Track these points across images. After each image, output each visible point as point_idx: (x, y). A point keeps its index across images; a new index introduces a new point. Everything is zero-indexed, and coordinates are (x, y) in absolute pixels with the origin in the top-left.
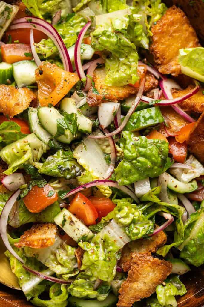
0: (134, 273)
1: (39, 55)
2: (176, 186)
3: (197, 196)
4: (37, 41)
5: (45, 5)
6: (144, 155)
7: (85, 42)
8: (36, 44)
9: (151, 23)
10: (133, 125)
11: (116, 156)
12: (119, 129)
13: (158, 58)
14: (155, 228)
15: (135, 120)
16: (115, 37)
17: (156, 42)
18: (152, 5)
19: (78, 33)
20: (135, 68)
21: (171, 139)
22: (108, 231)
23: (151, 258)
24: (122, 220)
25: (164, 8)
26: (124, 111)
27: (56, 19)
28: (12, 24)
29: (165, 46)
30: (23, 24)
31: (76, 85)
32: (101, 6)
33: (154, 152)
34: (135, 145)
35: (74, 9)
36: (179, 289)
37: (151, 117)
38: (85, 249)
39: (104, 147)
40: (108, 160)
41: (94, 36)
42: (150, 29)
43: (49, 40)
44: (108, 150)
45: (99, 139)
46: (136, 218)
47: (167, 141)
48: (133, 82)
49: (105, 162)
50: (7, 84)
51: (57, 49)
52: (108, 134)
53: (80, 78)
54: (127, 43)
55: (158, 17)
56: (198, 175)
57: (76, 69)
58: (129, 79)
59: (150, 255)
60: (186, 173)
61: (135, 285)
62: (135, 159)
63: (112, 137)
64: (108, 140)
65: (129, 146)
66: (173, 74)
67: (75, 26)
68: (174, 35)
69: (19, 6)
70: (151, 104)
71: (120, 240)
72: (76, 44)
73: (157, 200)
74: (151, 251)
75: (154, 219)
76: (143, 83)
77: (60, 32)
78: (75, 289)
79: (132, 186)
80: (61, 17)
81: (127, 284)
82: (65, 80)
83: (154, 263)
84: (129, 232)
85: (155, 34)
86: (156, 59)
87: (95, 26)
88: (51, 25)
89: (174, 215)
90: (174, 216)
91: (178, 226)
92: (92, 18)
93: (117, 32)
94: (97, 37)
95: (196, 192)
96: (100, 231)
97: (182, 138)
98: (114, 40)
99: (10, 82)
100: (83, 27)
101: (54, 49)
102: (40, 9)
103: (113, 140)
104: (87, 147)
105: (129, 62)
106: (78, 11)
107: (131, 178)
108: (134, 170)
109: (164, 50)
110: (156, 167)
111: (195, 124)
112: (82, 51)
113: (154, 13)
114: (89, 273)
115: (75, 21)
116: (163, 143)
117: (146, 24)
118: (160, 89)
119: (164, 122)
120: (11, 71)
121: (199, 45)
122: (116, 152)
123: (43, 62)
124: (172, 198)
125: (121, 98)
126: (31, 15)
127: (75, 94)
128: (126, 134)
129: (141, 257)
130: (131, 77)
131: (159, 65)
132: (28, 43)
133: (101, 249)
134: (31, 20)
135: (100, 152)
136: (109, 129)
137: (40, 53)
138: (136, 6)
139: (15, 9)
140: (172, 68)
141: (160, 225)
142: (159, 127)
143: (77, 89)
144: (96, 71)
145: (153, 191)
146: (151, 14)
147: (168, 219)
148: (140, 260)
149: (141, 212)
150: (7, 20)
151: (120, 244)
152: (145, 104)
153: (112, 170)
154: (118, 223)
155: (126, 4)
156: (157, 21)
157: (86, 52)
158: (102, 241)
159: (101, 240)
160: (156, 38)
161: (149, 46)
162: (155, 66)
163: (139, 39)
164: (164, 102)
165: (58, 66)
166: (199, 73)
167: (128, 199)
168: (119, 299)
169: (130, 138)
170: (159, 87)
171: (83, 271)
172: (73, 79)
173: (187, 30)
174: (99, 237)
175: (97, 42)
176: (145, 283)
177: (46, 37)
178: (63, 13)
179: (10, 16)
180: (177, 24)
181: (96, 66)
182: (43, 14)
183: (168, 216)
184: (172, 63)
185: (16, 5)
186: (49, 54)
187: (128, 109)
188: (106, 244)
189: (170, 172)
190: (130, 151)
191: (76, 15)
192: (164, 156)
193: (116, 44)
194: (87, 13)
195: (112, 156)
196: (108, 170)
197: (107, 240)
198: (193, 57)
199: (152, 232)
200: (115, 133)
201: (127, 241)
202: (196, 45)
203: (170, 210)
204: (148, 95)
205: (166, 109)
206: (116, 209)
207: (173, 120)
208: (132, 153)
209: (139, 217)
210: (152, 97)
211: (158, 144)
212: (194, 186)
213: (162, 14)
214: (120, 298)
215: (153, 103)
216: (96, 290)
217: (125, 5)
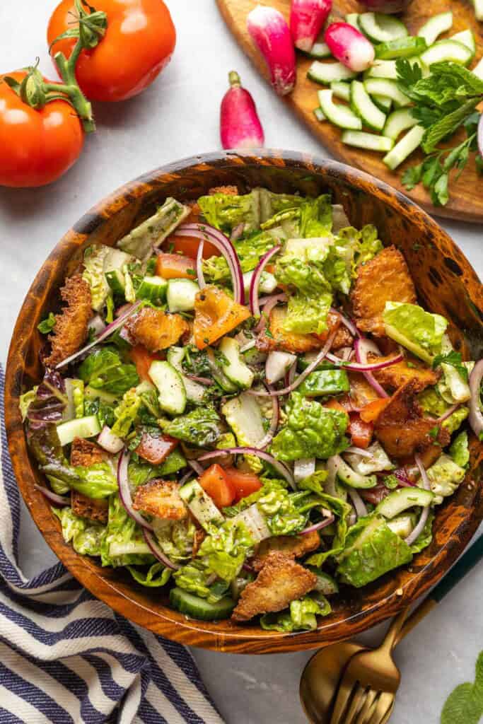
0: (266, 575)
1: (206, 275)
2: (348, 477)
3: (373, 497)
4: (206, 256)
5: (226, 212)
6: (313, 427)
7: (268, 269)
8: (203, 261)
9: (358, 262)
10: (309, 388)
11: (278, 424)
12: (289, 388)
13: (359, 308)
14: (307, 525)
15: (312, 382)
16: (307, 270)
17: (360, 288)
18: (364, 239)
19: (260, 257)
20: (324, 314)
21: (354, 416)
22: (245, 518)
23: (293, 563)
24: (266, 507)
25: (379, 246)
26: (300, 368)
27: (236, 234)
28: (177, 229)
29: (371, 295)
30: (192, 231)
31: (245, 322)
32: (298, 227)
33: (326, 426)
34: (305, 412)
35: (262, 225)
36: (321, 608)
37: (333, 382)
38: (210, 532)
39: (265, 409)
40: (266, 427)
41: (281, 264)
42: (355, 270)
43: (222, 258)
44: (270, 414)
45: (261, 397)
46: (284, 507)
47: (347, 415)
48: (318, 332)
49: (261, 428)
50: (157, 305)
51: (230, 271)
52: (273, 393)
53: (253, 314)
54: (320, 280)
55: (369, 256)
56: (380, 468)
57: (249, 301)
58: (314, 326)
59: (292, 559)
60: (364, 462)
61: (263, 592)
62: (302, 429)
63: (277, 397)
64: (271, 401)
65: (296, 412)
66: (374, 334)
67: (259, 247)
68: (386, 283)
69: (192, 207)
70: (337, 364)
71: (258, 532)
72: (256, 269)
73: (319, 489)
74: (294, 554)
75: (308, 514)
76: (332, 337)
77: (238, 252)
78: (182, 577)
79: (291, 465)
80: (243, 232)
81: (254, 587)
82: (232, 313)
83: (294, 570)
84: (272, 524)
85: (361, 277)
86: (356, 310)
87: (284, 251)
88: (228, 239)
89: (336, 513)
90: (335, 515)
91: (340, 529)
92: (283, 241)
93: (311, 264)
94: (283, 266)
95: (373, 490)
96: (234, 516)
97: (368, 416)
98: (304, 272)
99: (160, 303)
100: (269, 251)
101: (226, 270)
102: (218, 217)
103: (278, 401)
104: (243, 403)
105: (318, 304)
106: (266, 229)
107: (292, 453)
108: (297, 444)
109: (369, 300)
110: (326, 446)
111: (389, 400)
112: (262, 280)
113: (365, 250)
114: (206, 563)
115: (260, 241)
116: (342, 416)
117: (352, 262)
118: (353, 349)
119: (349, 391)
120: (165, 289)
121: (416, 302)
122: (280, 418)
123: (208, 285)
124: (340, 491)
125: (300, 350)
126: (206, 223)
127: (241, 334)
128: (296, 396)
129: (280, 558)
130: (318, 323)
131: (358, 317)
132: (194, 258)
133: (230, 539)
134: (204, 228)
135: (258, 415)
136: (276, 386)
137: (207, 272)
138: (343, 237)
139: (186, 211)
140: (375, 325)
141: (315, 523)
142: (341, 397)
143: (245, 328)
144: (275, 309)
145: (317, 475)
146: (360, 251)
147: (326, 517)
148: (278, 561)
149: (292, 502)
150: (172, 222)
151: (257, 538)
152: (329, 364)
153: (269, 440)
154: (260, 510)
155: (329, 231)
156: (367, 261)
157: (266, 282)
158: (235, 529)
159: (232, 526)
160: (361, 283)
161: (350, 292)
162: (352, 318)
163: (339, 279)
164: (354, 365)
165: (226, 294)
166: (407, 337)
167: (281, 481)
168: (238, 604)
169: (300, 402)
170: (353, 346)
171: (200, 558)
172: (243, 313)
173: (403, 281)
174: (232, 523)
175: (282, 271)
176: (277, 592)
177: (219, 254)
178: (247, 227)
179: (177, 218)
180: (392, 270)
181: (277, 303)
182: (221, 223)
183: (327, 513)
184: (376, 319)
185: (188, 205)
186: (218, 276)
187: (307, 366)
188: (239, 534)
189: (344, 456)
190: (297, 418)
191: (264, 233)
192: (340, 433)
193: (306, 279)
194: (277, 233)
195: (273, 423)
196: (263, 438)
197: (241, 529)
198: (402, 314)
199: (301, 529)
200: (282, 392)
201: (267, 534)
202: (413, 301)
203: (333, 505)
204: (336, 353)
205: (355, 376)
206: (262, 490)
207: (362, 391)
208: (300, 421)
209: (288, 507)
210: (341, 357)
211: (335, 417)
212: (372, 481)
213: (376, 254)
214: (240, 602)
215: (341, 364)
216: (209, 586)
217: (329, 233)
